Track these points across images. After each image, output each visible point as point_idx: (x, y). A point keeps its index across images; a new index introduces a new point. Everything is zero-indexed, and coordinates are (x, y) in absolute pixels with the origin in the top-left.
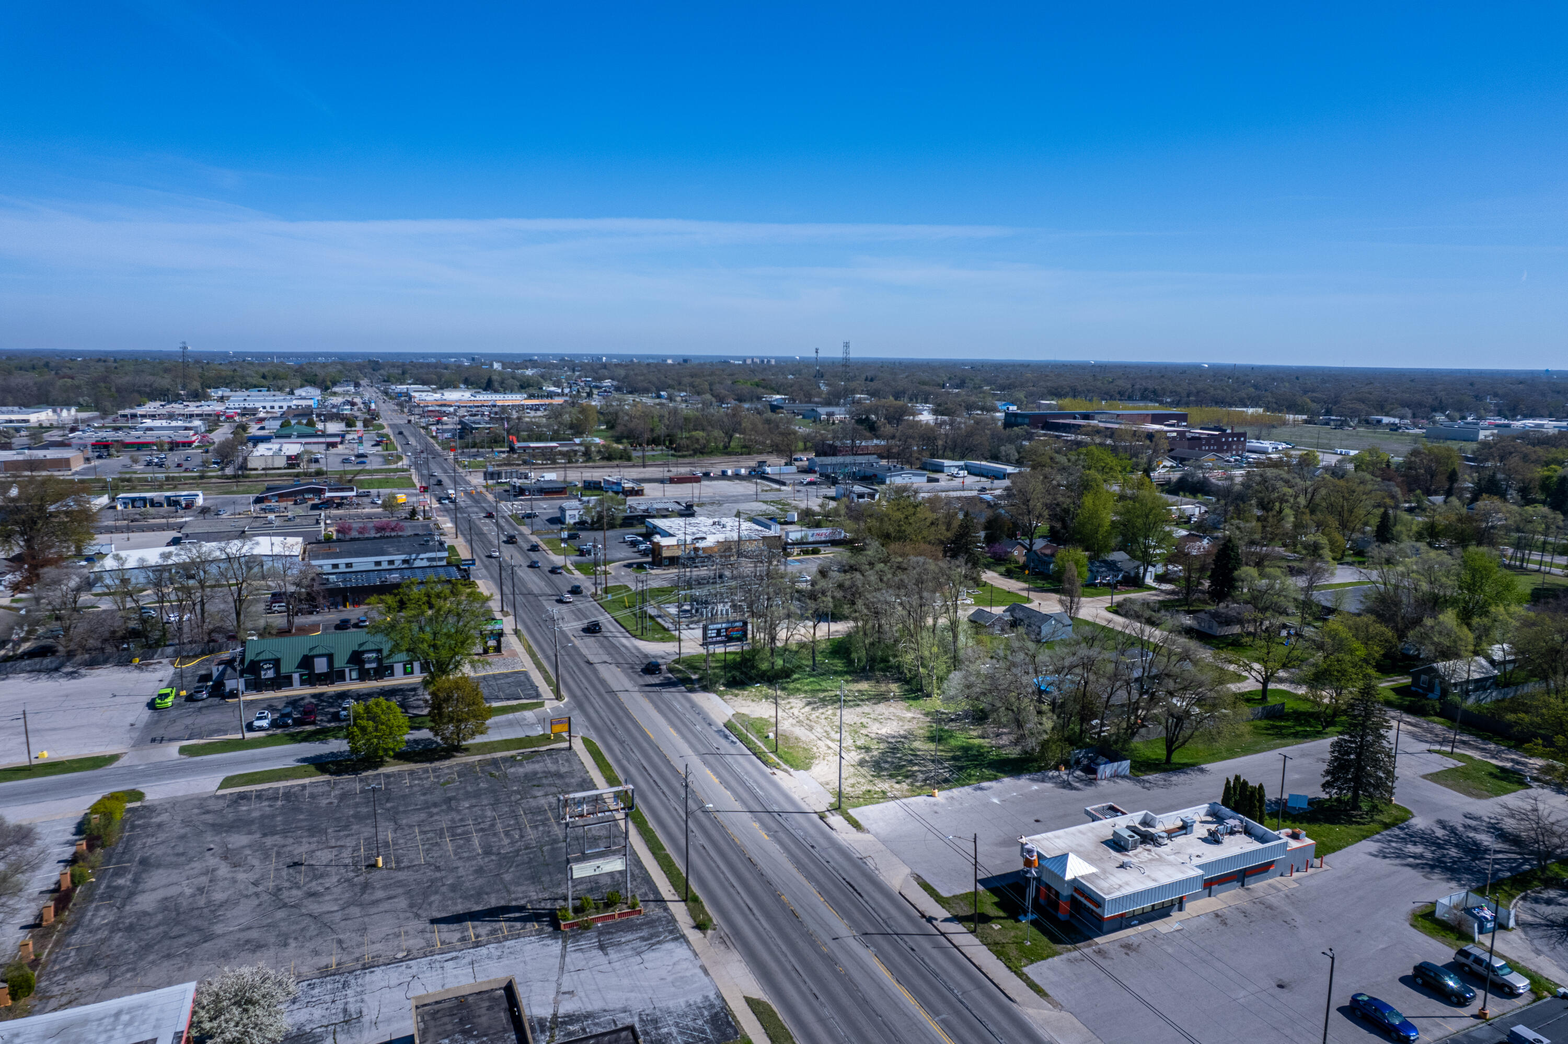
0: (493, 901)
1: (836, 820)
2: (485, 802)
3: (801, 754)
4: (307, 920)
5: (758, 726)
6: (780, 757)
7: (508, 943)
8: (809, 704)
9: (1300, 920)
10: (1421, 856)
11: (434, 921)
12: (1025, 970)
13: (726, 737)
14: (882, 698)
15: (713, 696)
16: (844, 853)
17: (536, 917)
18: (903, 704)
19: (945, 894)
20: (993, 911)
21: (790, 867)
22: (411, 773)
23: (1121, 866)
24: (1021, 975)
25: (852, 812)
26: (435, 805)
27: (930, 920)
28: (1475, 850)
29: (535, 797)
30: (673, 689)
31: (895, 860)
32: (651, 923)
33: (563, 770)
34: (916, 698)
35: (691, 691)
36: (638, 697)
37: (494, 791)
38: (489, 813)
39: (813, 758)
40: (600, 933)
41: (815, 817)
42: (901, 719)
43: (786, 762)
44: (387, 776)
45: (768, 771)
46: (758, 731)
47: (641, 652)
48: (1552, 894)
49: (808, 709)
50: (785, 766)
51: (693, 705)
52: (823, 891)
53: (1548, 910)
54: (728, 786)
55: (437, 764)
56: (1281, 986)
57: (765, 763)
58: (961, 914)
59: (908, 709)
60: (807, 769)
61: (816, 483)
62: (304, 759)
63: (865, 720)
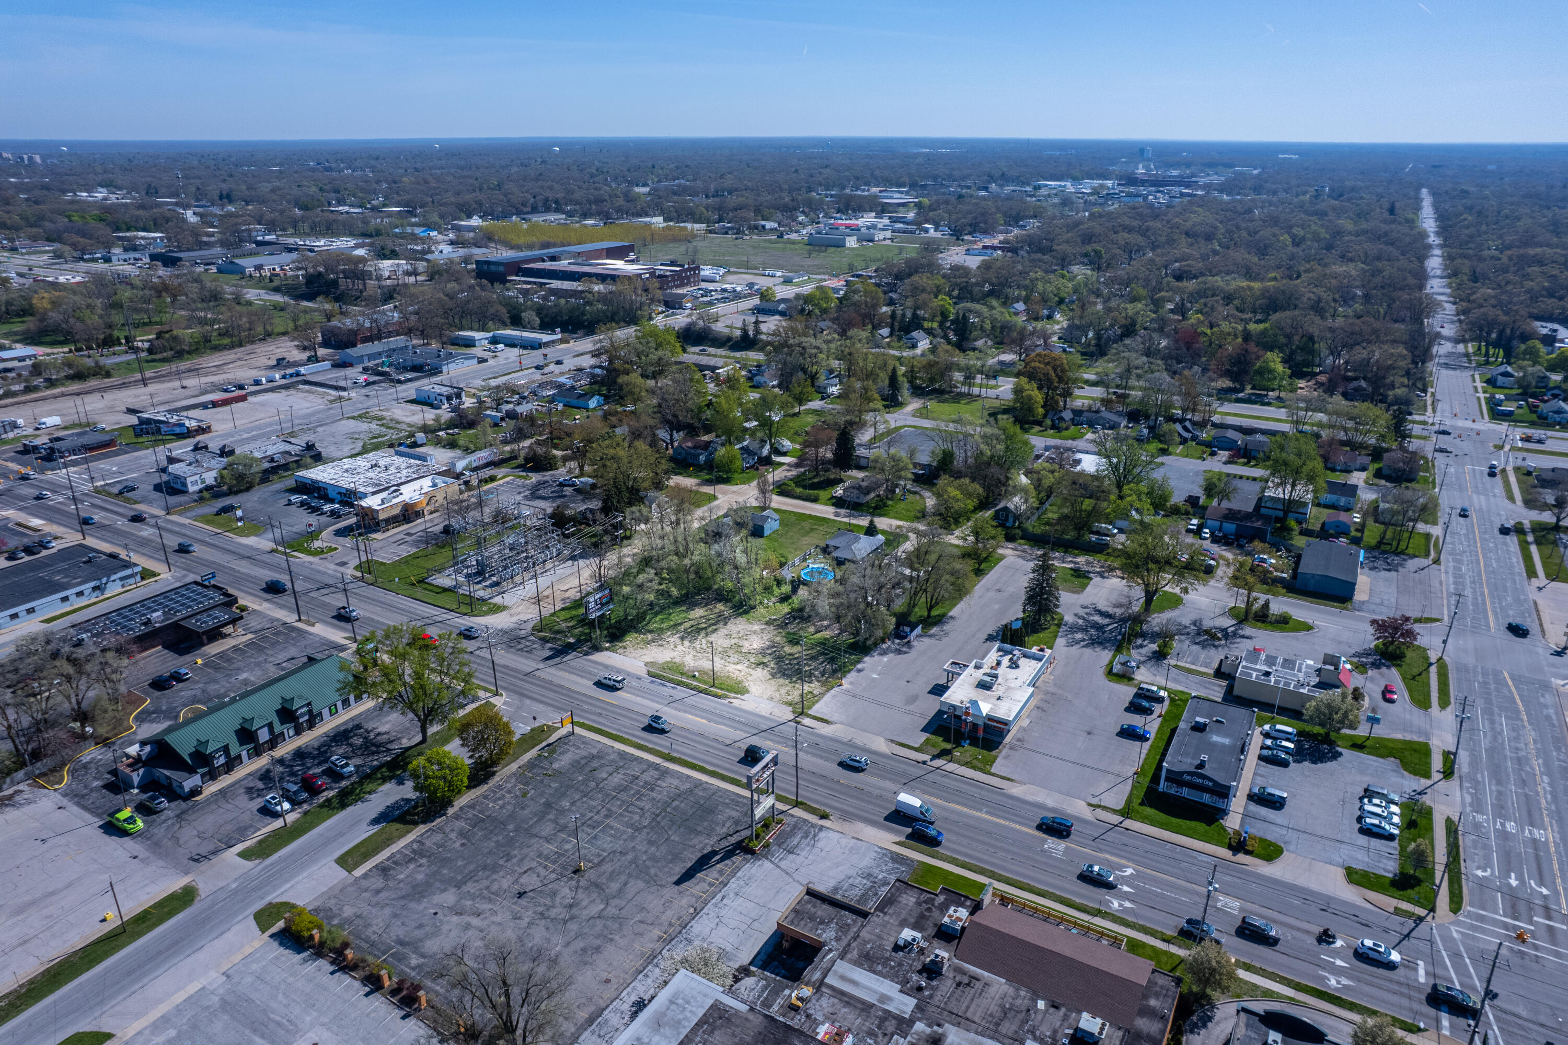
0: (693, 857)
1: (806, 721)
2: (577, 797)
3: (731, 683)
5: (674, 668)
6: (721, 689)
7: (739, 874)
8: (682, 638)
9: (1069, 696)
10: (1084, 640)
11: (678, 883)
12: (993, 770)
13: (664, 685)
14: (722, 619)
15: (607, 653)
16: (836, 741)
17: (729, 854)
18: (742, 620)
19: (917, 746)
20: (949, 746)
22: (484, 797)
23: (999, 698)
24: (993, 775)
25: (810, 712)
26: (545, 813)
27: (924, 763)
28: (1099, 628)
29: (605, 779)
30: (569, 657)
31: (869, 735)
32: (795, 827)
33: (594, 752)
34: (746, 612)
35: (587, 654)
36: (552, 670)
37: (570, 787)
38: (592, 803)
39: (740, 682)
40: (779, 846)
41: (793, 723)
43: (729, 691)
44: (472, 806)
45: (726, 702)
46: (682, 674)
47: (495, 629)
48: (1139, 641)
50: (733, 695)
51: (605, 666)
53: (1143, 651)
54: (716, 722)
56: (1089, 733)
57: (716, 696)
58: (935, 753)
59: (752, 623)
60: (748, 692)
61: (374, 383)
62: (375, 821)
63: (733, 641)
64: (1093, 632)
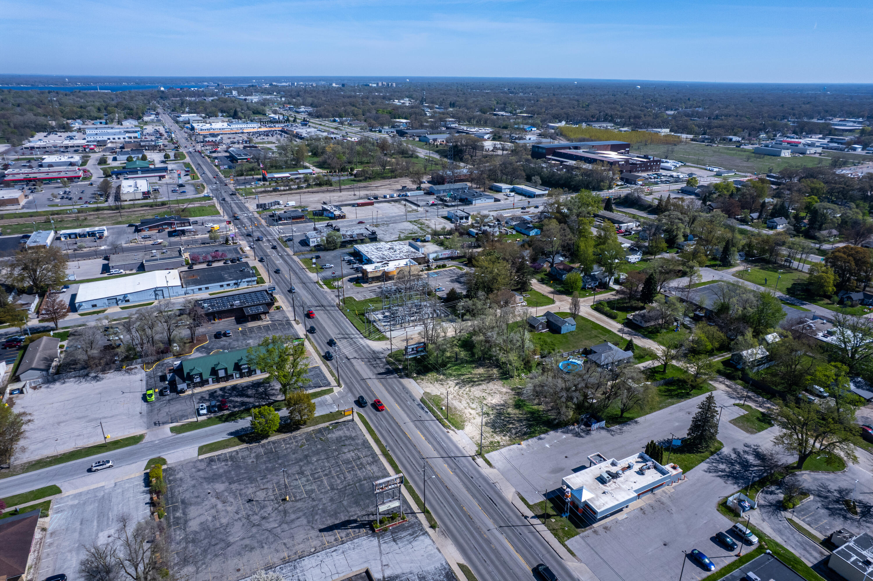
0: (343, 518)
1: (480, 460)
2: (323, 457)
3: (459, 420)
4: (267, 534)
5: (437, 400)
6: (450, 422)
7: (355, 541)
8: (457, 384)
9: (674, 509)
10: (724, 471)
11: (321, 531)
12: (566, 543)
13: (423, 409)
14: (490, 379)
15: (411, 380)
16: (485, 479)
17: (362, 526)
18: (500, 382)
19: (531, 503)
20: (551, 512)
21: (464, 490)
22: (284, 440)
23: (604, 493)
24: (565, 546)
25: (486, 456)
26: (301, 460)
27: (526, 517)
28: (746, 466)
29: (344, 453)
30: (392, 376)
31: (508, 484)
32: (411, 526)
33: (353, 435)
34: (506, 379)
35: (401, 377)
36: (376, 381)
37: (325, 450)
38: (327, 464)
39: (464, 421)
40: (392, 533)
41: (470, 458)
42: (501, 393)
43: (453, 425)
44: (274, 443)
45: (445, 430)
46: (437, 405)
47: (371, 349)
48: (773, 488)
49: (457, 387)
50: (453, 428)
51: (404, 388)
52: (480, 504)
53: (771, 497)
54: (430, 442)
55: (294, 433)
56: (665, 545)
57: (443, 425)
58: (539, 514)
59: (504, 387)
60: (463, 429)
61: (436, 205)
62: (231, 434)
63: (484, 394)
64: (737, 467)
